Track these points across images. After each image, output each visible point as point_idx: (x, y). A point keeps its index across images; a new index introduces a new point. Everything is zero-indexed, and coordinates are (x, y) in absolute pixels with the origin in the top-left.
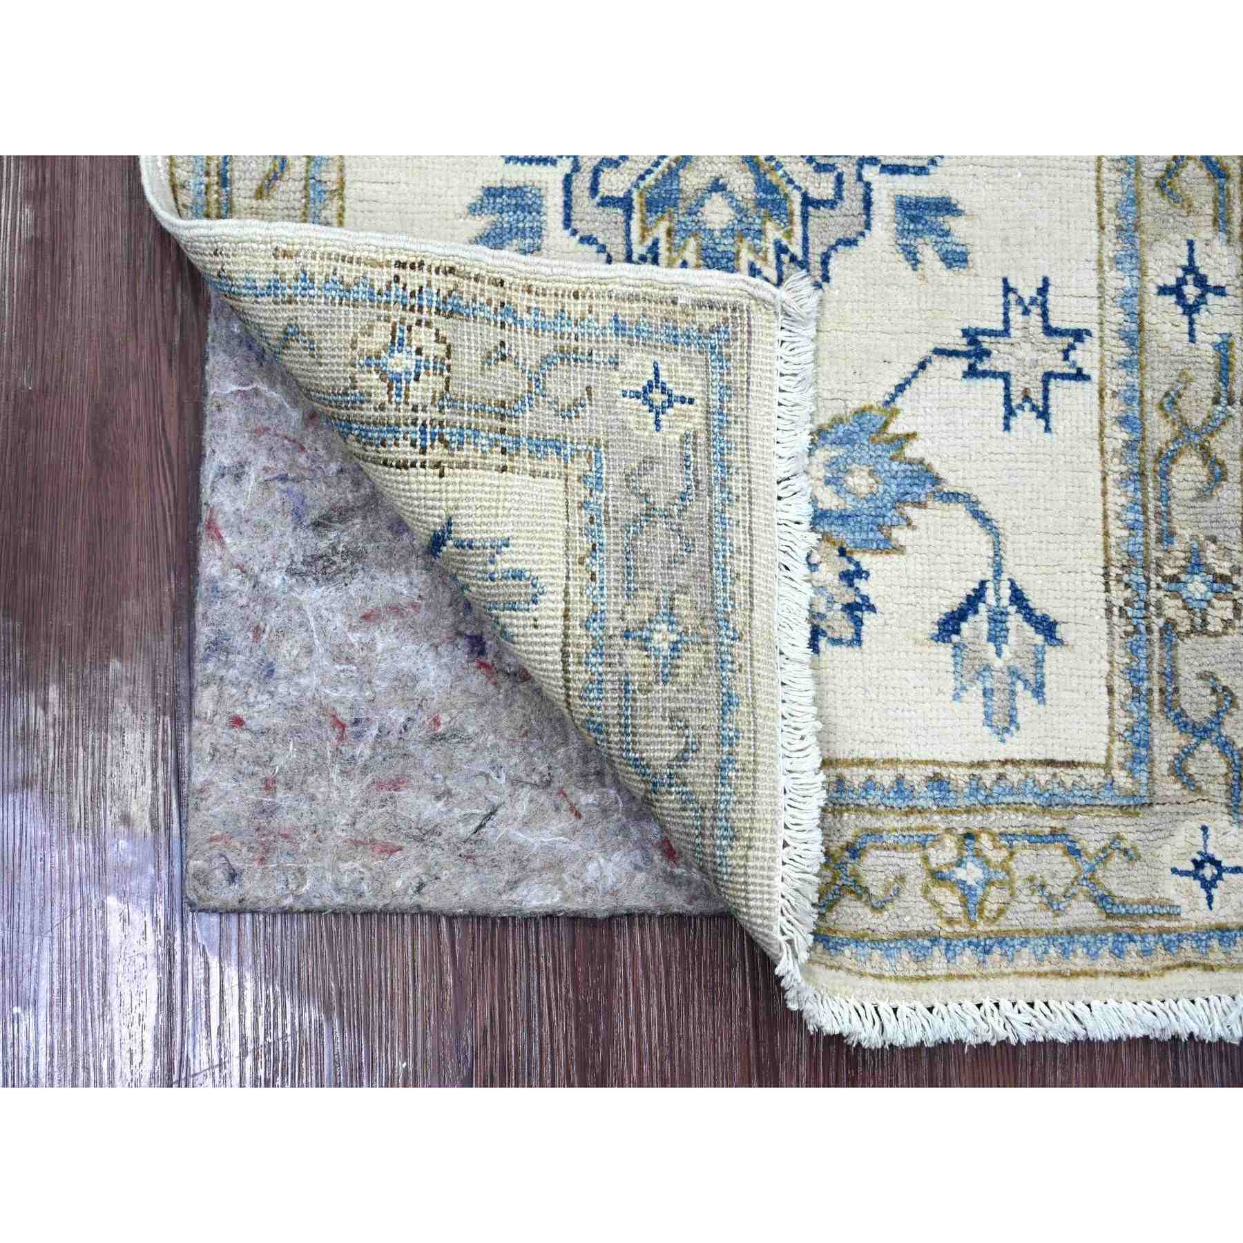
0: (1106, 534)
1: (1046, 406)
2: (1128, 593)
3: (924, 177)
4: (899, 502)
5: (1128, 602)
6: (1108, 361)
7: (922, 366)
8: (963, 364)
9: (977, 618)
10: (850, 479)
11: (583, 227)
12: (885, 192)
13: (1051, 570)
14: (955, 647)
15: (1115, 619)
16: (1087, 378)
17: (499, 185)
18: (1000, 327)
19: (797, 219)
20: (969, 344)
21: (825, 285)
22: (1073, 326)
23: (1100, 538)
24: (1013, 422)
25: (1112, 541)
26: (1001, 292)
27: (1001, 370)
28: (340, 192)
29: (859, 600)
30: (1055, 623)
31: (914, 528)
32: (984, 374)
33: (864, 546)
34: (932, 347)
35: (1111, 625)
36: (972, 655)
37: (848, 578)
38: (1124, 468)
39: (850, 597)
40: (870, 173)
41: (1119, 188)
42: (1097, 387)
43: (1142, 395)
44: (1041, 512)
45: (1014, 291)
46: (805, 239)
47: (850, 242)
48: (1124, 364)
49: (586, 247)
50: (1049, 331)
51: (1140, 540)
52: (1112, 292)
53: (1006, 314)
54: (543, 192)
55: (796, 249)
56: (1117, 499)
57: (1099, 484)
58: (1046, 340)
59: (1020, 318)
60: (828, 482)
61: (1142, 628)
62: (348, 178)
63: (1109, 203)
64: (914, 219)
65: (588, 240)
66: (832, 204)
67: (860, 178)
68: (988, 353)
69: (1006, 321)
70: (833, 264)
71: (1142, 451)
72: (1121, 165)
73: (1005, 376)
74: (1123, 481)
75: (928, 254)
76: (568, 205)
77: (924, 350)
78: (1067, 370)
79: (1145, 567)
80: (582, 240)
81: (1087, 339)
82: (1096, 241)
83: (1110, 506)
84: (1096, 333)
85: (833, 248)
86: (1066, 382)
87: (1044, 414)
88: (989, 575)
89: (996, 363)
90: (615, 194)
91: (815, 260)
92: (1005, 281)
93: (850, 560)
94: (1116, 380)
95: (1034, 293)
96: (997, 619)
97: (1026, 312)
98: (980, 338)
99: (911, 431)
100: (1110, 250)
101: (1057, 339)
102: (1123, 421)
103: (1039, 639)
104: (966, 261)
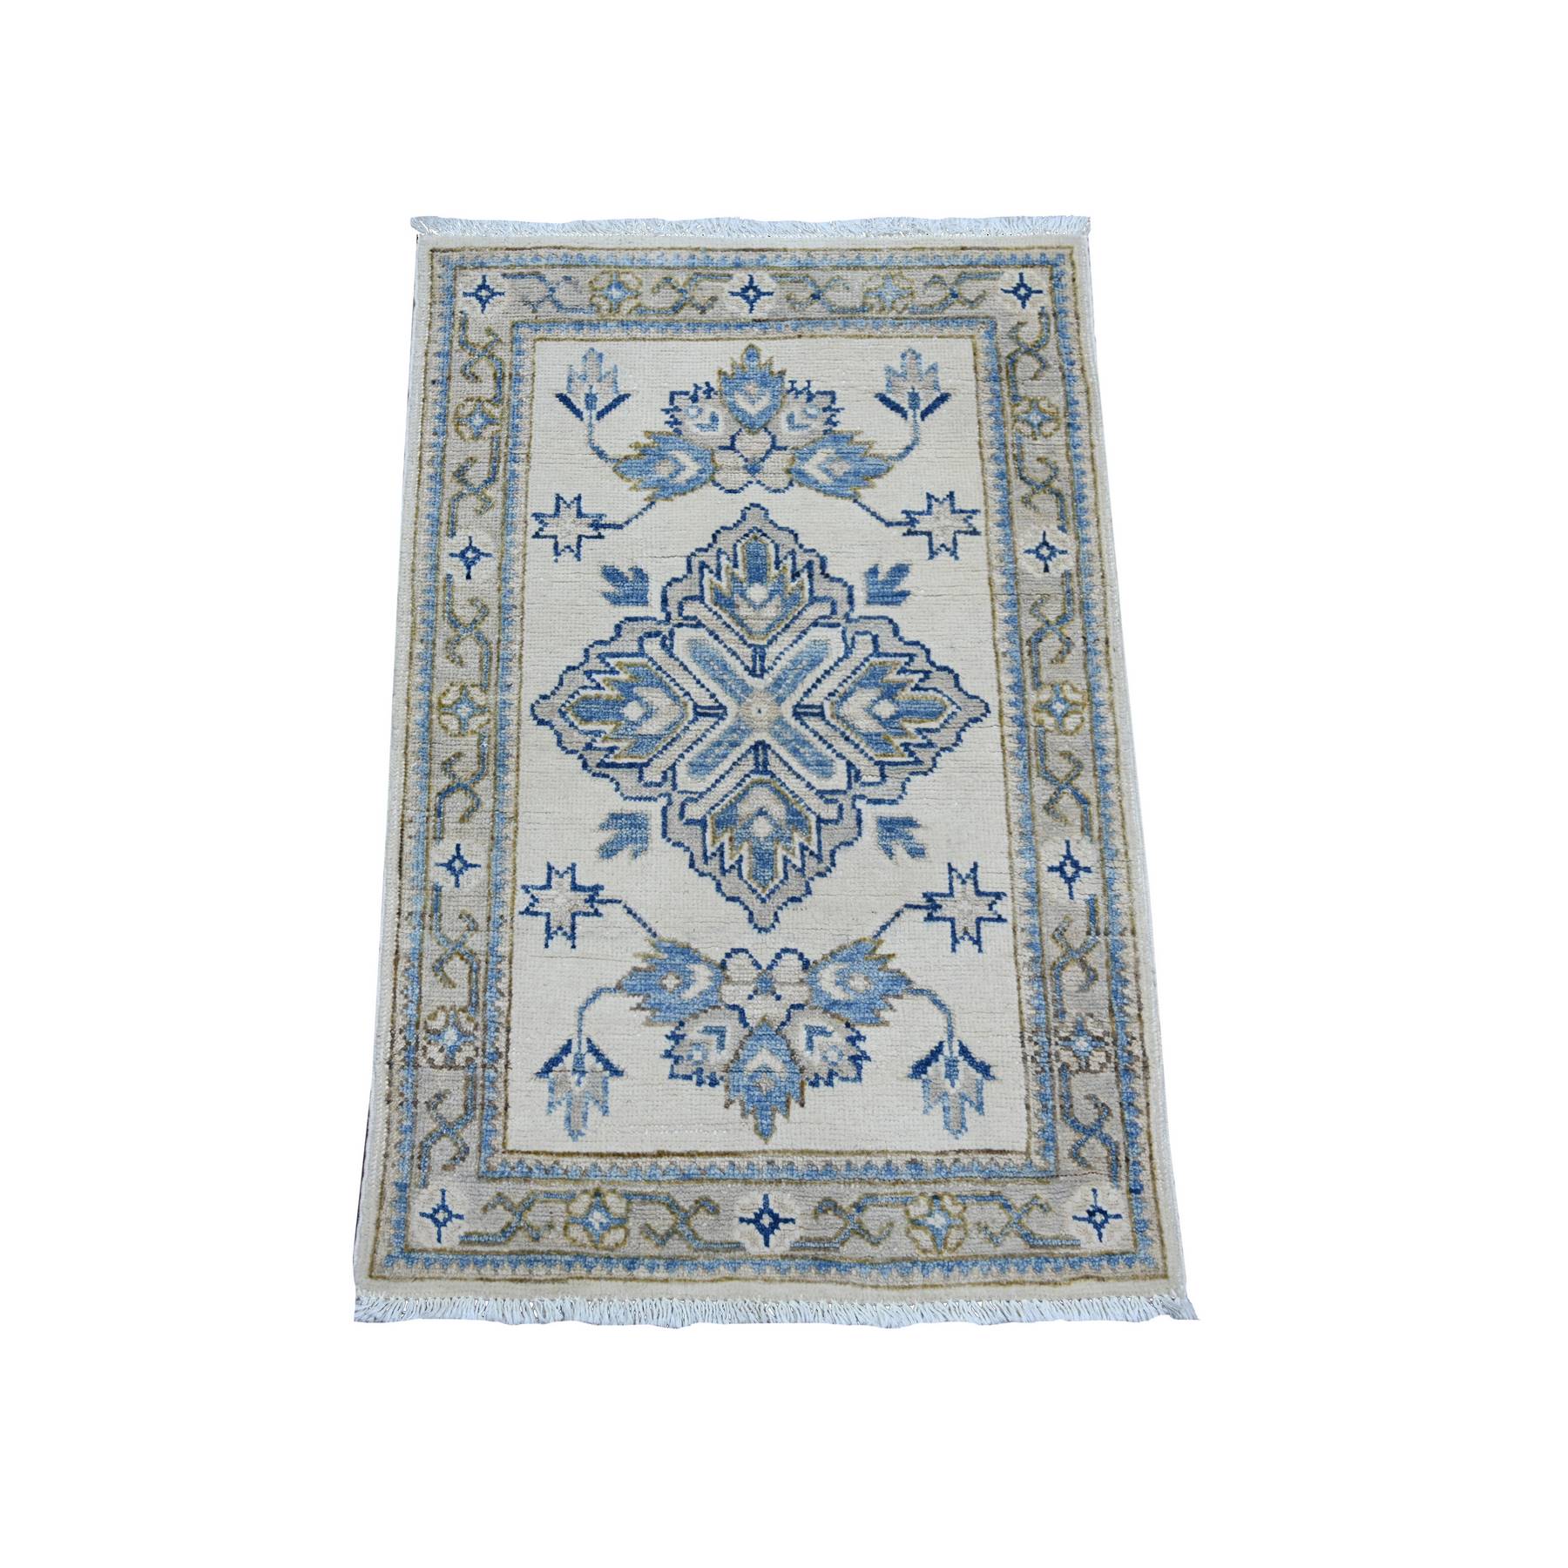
0: (1021, 1013)
1: (979, 937)
2: (1037, 1048)
3: (895, 806)
4: (885, 995)
5: (1037, 1053)
6: (1017, 910)
7: (897, 915)
8: (924, 913)
9: (938, 1064)
10: (851, 982)
11: (675, 837)
12: (870, 815)
13: (985, 1035)
14: (924, 1081)
15: (1029, 1063)
16: (1005, 921)
17: (620, 812)
18: (947, 891)
19: (814, 830)
20: (928, 901)
21: (832, 869)
22: (994, 890)
23: (1017, 1015)
24: (957, 947)
25: (1025, 1017)
26: (947, 871)
27: (948, 916)
28: (515, 817)
29: (859, 1053)
30: (989, 1067)
31: (895, 1011)
32: (938, 919)
33: (863, 1022)
34: (903, 903)
35: (1026, 1067)
36: (935, 1086)
37: (852, 1040)
38: (1031, 974)
39: (853, 1052)
40: (860, 804)
41: (1020, 810)
42: (1011, 926)
43: (1041, 930)
44: (978, 1000)
45: (956, 871)
46: (819, 842)
47: (849, 844)
48: (1028, 912)
49: (677, 848)
50: (979, 893)
51: (1043, 1016)
52: (1019, 871)
53: (951, 884)
54: (648, 817)
55: (814, 848)
56: (1027, 992)
57: (1016, 984)
58: (977, 898)
59: (960, 886)
60: (837, 984)
61: (1047, 1069)
62: (521, 810)
63: (1014, 819)
64: (889, 830)
65: (678, 844)
66: (836, 822)
67: (854, 806)
68: (940, 907)
69: (951, 888)
70: (838, 857)
71: (1042, 963)
72: (1020, 797)
73: (952, 920)
74: (1031, 980)
75: (899, 850)
76: (665, 824)
77: (898, 905)
78: (991, 916)
79: (1048, 1032)
80: (674, 844)
81: (1004, 898)
82: (1007, 841)
83: (1023, 995)
84: (1009, 894)
85: (838, 847)
86: (992, 923)
87: (977, 942)
88: (945, 1038)
89: (946, 911)
90: (695, 818)
91: (826, 854)
92: (949, 864)
93: (853, 1030)
94: (1023, 921)
95: (968, 872)
96: (951, 1065)
97: (964, 882)
98: (934, 898)
99: (891, 953)
100: (1016, 846)
101: (985, 898)
102: (1030, 945)
103: (979, 1076)
104: (923, 853)
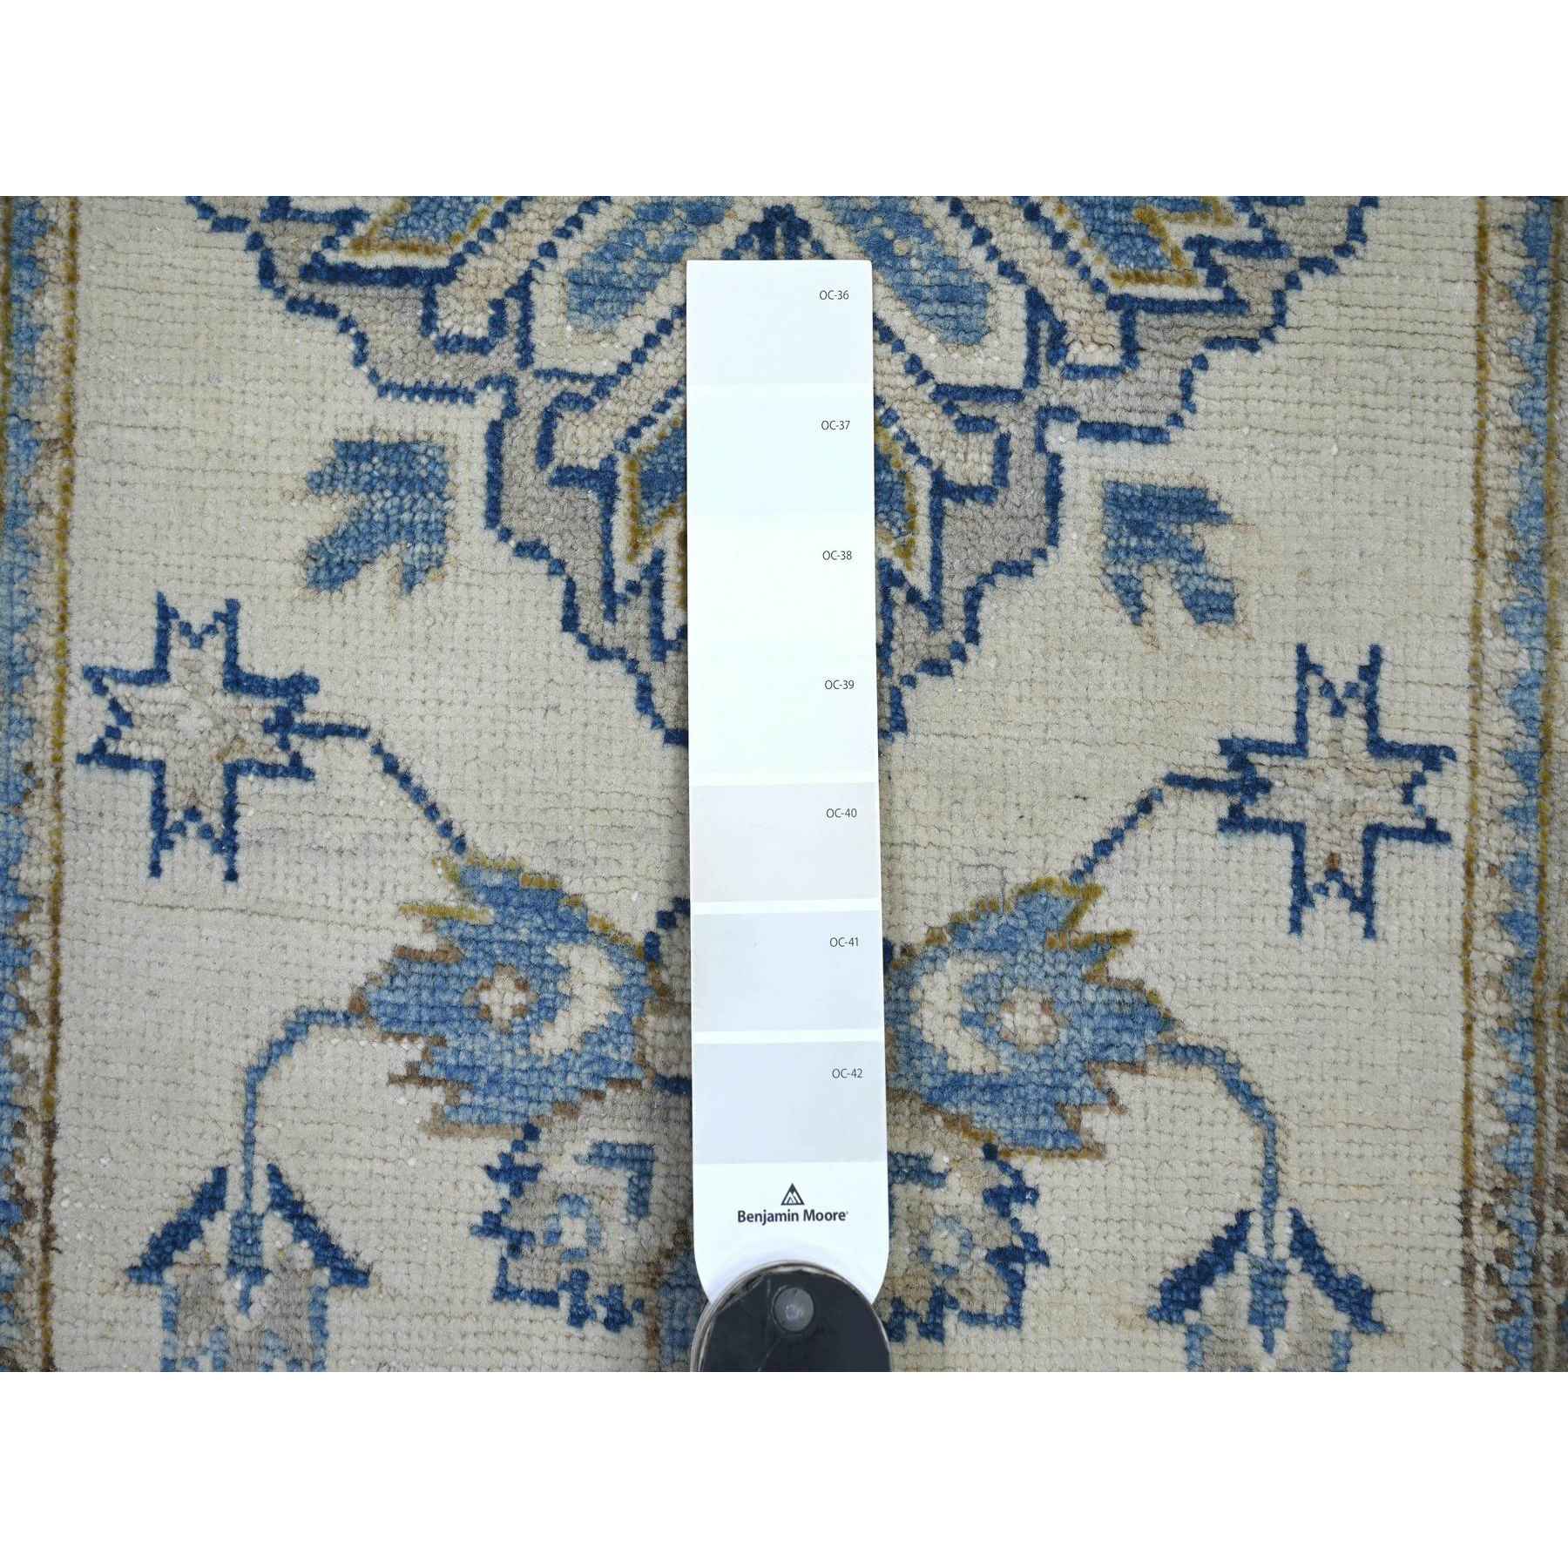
0: (1469, 1130)
1: (1369, 888)
2: (1502, 1241)
3: (1159, 450)
4: (1096, 1060)
5: (1502, 1255)
6: (1483, 808)
7: (1144, 806)
8: (1218, 806)
9: (1232, 1280)
10: (1007, 1016)
11: (524, 526)
12: (1085, 475)
13: (1365, 1194)
14: (1191, 1331)
15: (1479, 1287)
16: (1444, 838)
17: (366, 437)
18: (1289, 737)
19: (923, 521)
20: (1233, 767)
21: (970, 649)
22: (1423, 740)
23: (1457, 1137)
24: (1306, 919)
25: (1479, 1143)
26: (1292, 671)
27: (1288, 818)
28: (65, 443)
29: (1018, 1242)
30: (1371, 1293)
31: (1122, 1110)
32: (1258, 825)
33: (1033, 1143)
34: (1162, 771)
35: (1471, 1300)
36: (1220, 1348)
37: (1001, 1200)
38: (1505, 1010)
39: (1002, 1236)
40: (1060, 437)
41: (1515, 481)
42: (1462, 856)
43: (1543, 873)
44: (1354, 1087)
45: (1317, 669)
46: (937, 560)
47: (1020, 569)
48: (1512, 814)
49: (528, 564)
50: (1378, 747)
51: (1528, 1142)
52: (1494, 678)
53: (1300, 714)
54: (448, 455)
55: (920, 580)
56: (1491, 1065)
57: (1460, 1039)
58: (1372, 764)
59: (1327, 722)
60: (966, 1020)
61: (1526, 1305)
62: (82, 419)
63: (1496, 509)
64: (1138, 528)
65: (531, 549)
66: (985, 494)
67: (1040, 445)
68: (1266, 786)
69: (1301, 727)
70: (986, 609)
71: (1540, 978)
72: (1519, 438)
73: (1296, 831)
74: (1504, 1030)
75: (1162, 596)
76: (495, 482)
77: (1149, 776)
78: (1408, 822)
79: (1537, 1194)
80: (522, 550)
81: (1448, 765)
82: (1469, 580)
83: (1477, 1077)
84: (1463, 755)
85: (988, 578)
86: (1407, 845)
87: (1363, 903)
88: (1256, 1200)
89: (1282, 805)
90: (583, 462)
91: (953, 601)
92: (1301, 650)
93: (1004, 1167)
94: (1497, 842)
95: (1353, 676)
96: (1268, 1280)
97: (1338, 710)
98: (1253, 757)
99: (1120, 927)
100: (1495, 598)
101: (1393, 764)
102: (1508, 921)
103: (1341, 1320)
104: (1230, 610)
